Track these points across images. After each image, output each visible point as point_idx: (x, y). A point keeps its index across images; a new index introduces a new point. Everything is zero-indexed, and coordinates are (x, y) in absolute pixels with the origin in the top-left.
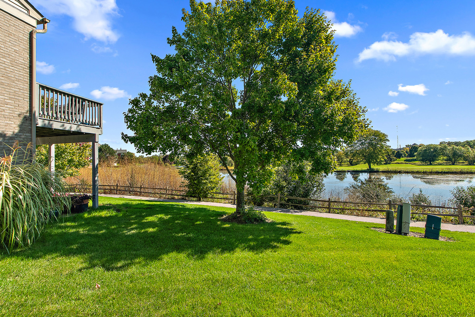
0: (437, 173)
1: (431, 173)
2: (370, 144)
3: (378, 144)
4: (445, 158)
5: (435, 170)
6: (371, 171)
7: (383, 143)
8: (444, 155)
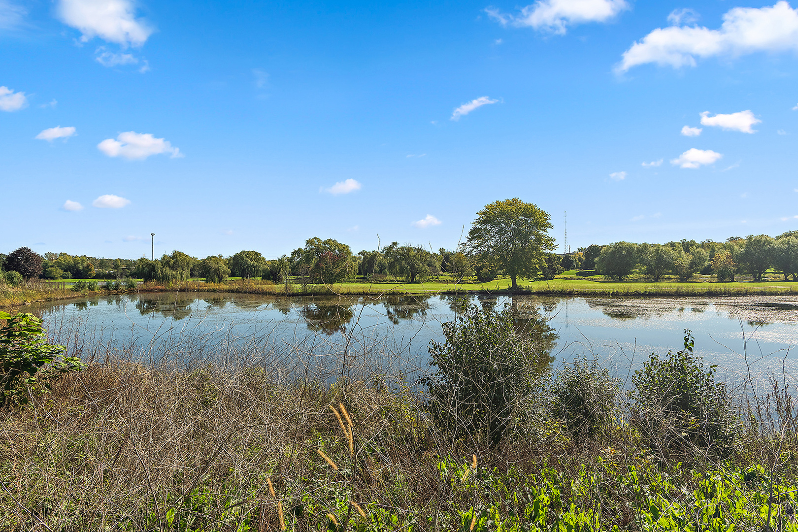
0: (637, 295)
1: (627, 295)
2: (517, 233)
3: (531, 233)
4: (644, 268)
5: (632, 290)
6: (515, 292)
7: (541, 232)
8: (643, 262)
